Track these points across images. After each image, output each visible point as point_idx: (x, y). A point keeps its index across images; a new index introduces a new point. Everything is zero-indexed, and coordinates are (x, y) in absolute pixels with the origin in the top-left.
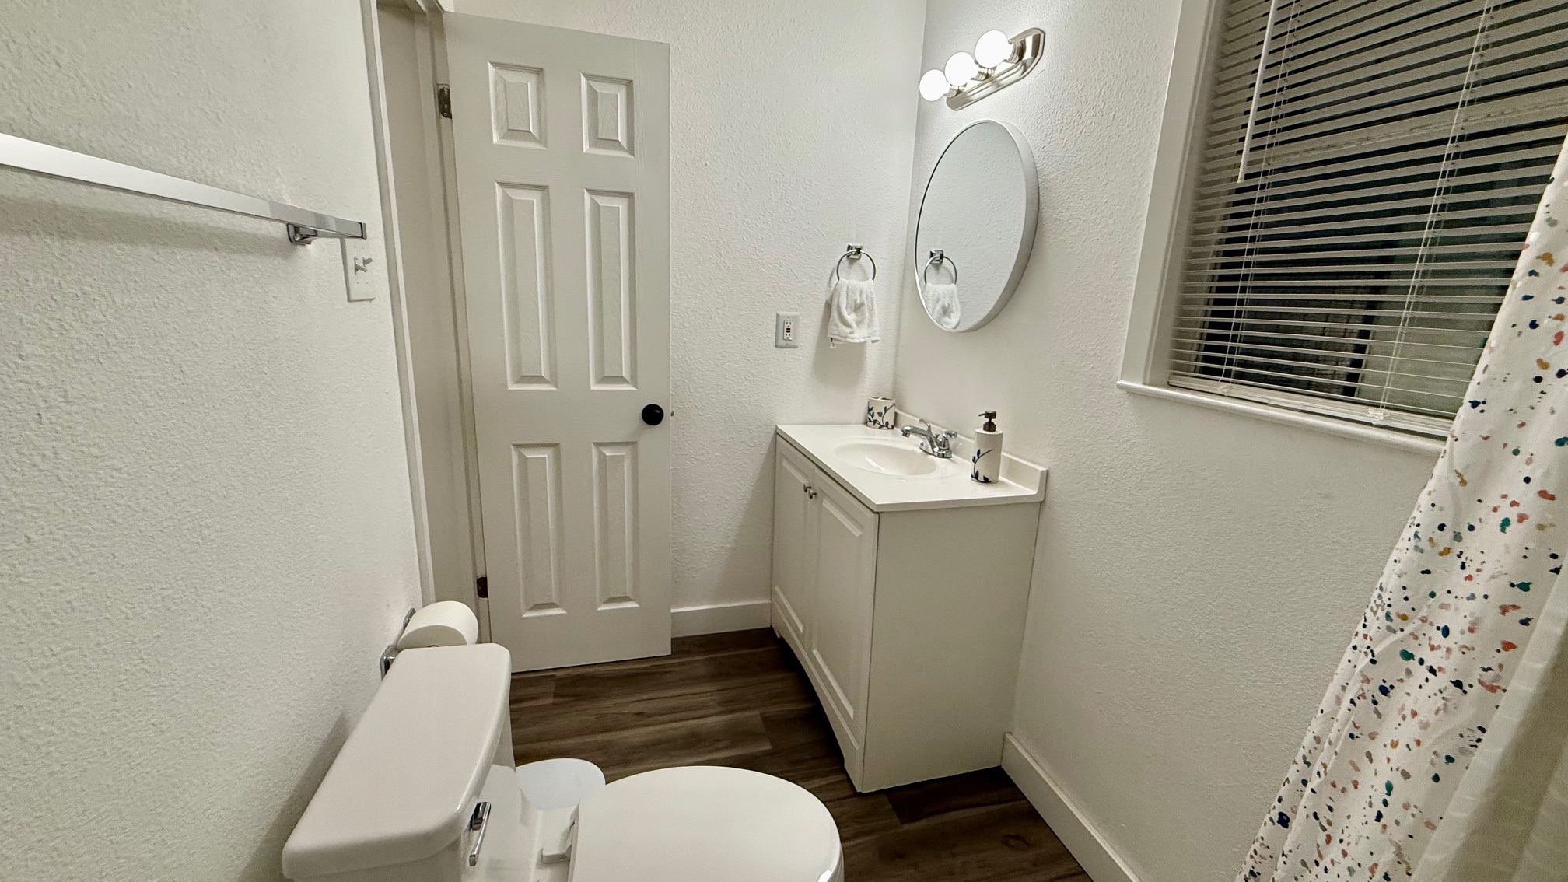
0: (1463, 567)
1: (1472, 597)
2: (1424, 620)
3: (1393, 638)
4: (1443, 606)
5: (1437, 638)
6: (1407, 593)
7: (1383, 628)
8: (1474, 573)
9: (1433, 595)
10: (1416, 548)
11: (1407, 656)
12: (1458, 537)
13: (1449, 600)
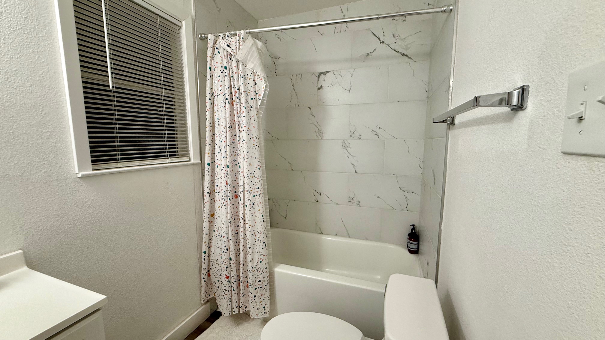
0: (256, 178)
1: (260, 181)
2: (254, 189)
3: (251, 195)
4: (256, 185)
5: (258, 190)
6: (251, 186)
7: (249, 194)
8: (258, 178)
9: (254, 184)
10: (249, 178)
11: (254, 196)
12: (253, 174)
13: (257, 183)
